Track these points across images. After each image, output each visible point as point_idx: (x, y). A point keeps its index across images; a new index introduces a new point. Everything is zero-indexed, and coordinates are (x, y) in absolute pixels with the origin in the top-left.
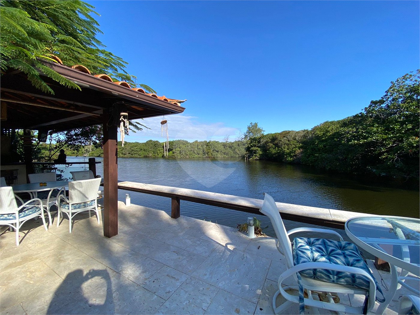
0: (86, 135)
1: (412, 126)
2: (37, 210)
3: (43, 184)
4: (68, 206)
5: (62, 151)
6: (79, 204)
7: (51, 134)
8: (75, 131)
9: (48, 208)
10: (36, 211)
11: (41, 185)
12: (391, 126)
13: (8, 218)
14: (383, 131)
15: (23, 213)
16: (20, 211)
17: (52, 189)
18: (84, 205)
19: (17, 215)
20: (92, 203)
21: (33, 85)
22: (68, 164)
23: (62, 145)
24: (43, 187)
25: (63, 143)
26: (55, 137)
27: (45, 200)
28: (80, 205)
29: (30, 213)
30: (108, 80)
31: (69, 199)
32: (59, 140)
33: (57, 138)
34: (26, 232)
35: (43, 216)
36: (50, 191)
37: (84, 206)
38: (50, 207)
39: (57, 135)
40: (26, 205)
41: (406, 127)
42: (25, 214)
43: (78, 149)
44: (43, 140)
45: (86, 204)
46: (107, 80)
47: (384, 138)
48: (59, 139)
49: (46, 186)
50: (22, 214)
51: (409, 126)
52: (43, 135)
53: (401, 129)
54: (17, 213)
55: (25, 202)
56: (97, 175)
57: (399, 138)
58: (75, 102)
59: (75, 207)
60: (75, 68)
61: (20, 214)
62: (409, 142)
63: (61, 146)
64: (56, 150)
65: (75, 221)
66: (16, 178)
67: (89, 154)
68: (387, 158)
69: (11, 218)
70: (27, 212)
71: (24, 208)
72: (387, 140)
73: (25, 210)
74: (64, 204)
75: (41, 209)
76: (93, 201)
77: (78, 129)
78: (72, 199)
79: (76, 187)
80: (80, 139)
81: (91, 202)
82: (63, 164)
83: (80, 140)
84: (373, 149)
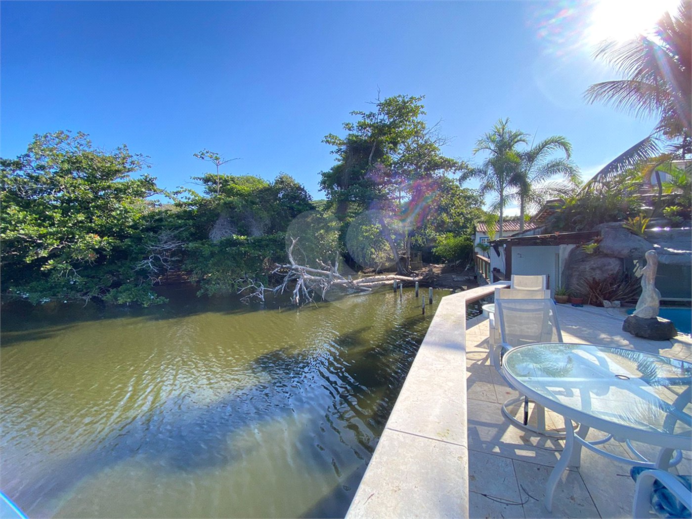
1: (85, 216)
12: (47, 213)
14: (34, 221)
41: (75, 217)
47: (41, 232)
51: (80, 216)
53: (67, 221)
57: (68, 235)
62: (86, 242)
68: (54, 269)
72: (48, 237)
84: (16, 253)
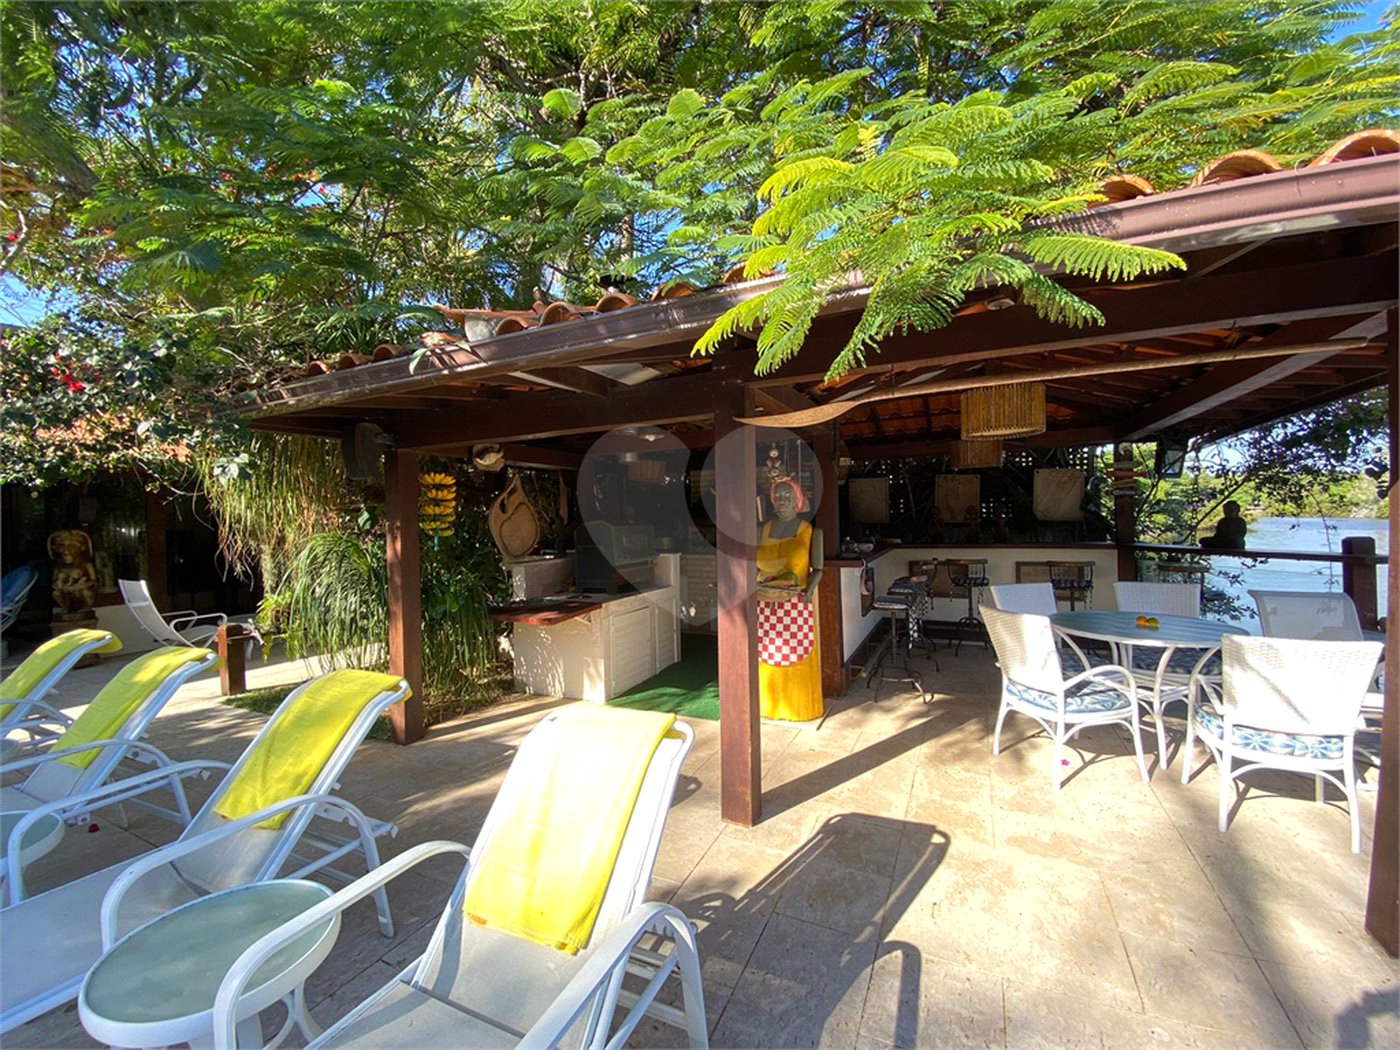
0: (1334, 439)
2: (1119, 704)
3: (1148, 621)
4: (1220, 727)
5: (1232, 508)
6: (1265, 734)
7: (1197, 448)
8: (1285, 427)
9: (1156, 706)
10: (1114, 704)
11: (1142, 622)
13: (1039, 701)
15: (1077, 699)
16: (1071, 693)
17: (1171, 647)
18: (1288, 746)
19: (1060, 699)
20: (1325, 748)
21: (1041, 315)
22: (1254, 555)
23: (1236, 483)
24: (1147, 631)
25: (1239, 479)
26: (1209, 458)
27: (1149, 672)
28: (1268, 737)
29: (1098, 706)
30: (1380, 152)
31: (1225, 700)
32: (1224, 466)
33: (1217, 460)
34: (1088, 756)
35: (1135, 730)
36: (1164, 650)
37: (1289, 750)
38: (1164, 704)
39: (1216, 452)
40: (1095, 676)
42: (1082, 707)
43: (1302, 497)
44: (1169, 471)
45: (1298, 745)
46: (1371, 155)
48: (1224, 463)
49: (1157, 628)
50: (1075, 702)
52: (1171, 455)
54: (1061, 695)
55: (1093, 666)
56: (1379, 617)
58: (1238, 320)
59: (1246, 738)
60: (1205, 179)
61: (1069, 700)
63: (1231, 489)
64: (1213, 503)
65: (1253, 792)
66: (1089, 585)
67: (1379, 509)
69: (1046, 703)
70: (1088, 699)
71: (1085, 684)
73: (1085, 691)
74: (1208, 713)
75: (1130, 705)
76: (1334, 740)
77: (1301, 420)
78: (1233, 700)
79: (1250, 658)
80: (1310, 455)
81: (1322, 742)
82: (1234, 556)
83: (1310, 462)
